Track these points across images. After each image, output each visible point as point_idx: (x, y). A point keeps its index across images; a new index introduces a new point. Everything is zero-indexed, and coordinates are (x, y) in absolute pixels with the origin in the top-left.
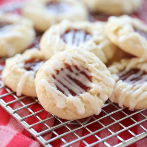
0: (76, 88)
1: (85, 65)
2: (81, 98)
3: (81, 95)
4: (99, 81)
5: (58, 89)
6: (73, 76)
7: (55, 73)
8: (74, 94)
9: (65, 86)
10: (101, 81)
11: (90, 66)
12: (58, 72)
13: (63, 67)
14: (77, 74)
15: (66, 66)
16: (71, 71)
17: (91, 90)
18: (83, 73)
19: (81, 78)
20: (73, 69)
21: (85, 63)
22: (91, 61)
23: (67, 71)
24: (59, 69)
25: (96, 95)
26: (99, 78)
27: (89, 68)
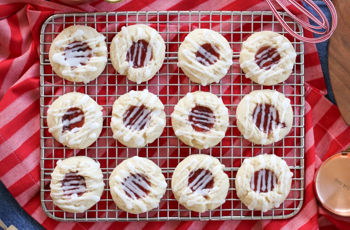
0: (140, 192)
1: (145, 173)
2: (143, 200)
3: (143, 198)
4: (156, 186)
5: (127, 193)
6: (137, 181)
7: (123, 181)
8: (138, 197)
9: (131, 191)
10: (157, 186)
11: (150, 175)
12: (125, 179)
13: (129, 175)
14: (139, 180)
15: (131, 175)
16: (135, 178)
17: (150, 194)
18: (144, 179)
19: (143, 183)
20: (137, 176)
21: (145, 172)
22: (149, 170)
23: (132, 178)
24: (126, 178)
25: (154, 197)
26: (156, 184)
27: (148, 177)
